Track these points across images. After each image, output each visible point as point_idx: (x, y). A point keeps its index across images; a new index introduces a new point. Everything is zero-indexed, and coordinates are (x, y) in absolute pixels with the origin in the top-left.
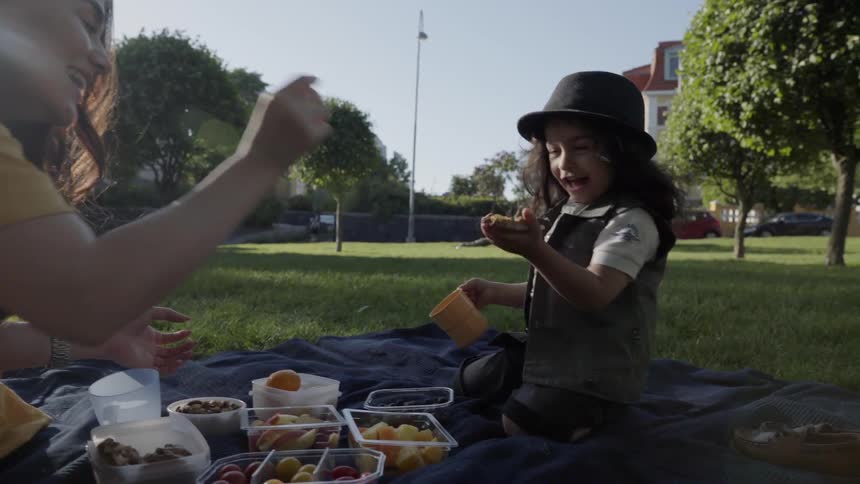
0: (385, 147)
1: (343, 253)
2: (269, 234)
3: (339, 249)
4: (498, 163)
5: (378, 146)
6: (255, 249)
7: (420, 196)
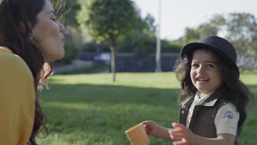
0: (140, 10)
1: (116, 84)
2: (70, 68)
3: (114, 80)
4: (214, 21)
5: (136, 9)
6: (62, 80)
7: (164, 42)
